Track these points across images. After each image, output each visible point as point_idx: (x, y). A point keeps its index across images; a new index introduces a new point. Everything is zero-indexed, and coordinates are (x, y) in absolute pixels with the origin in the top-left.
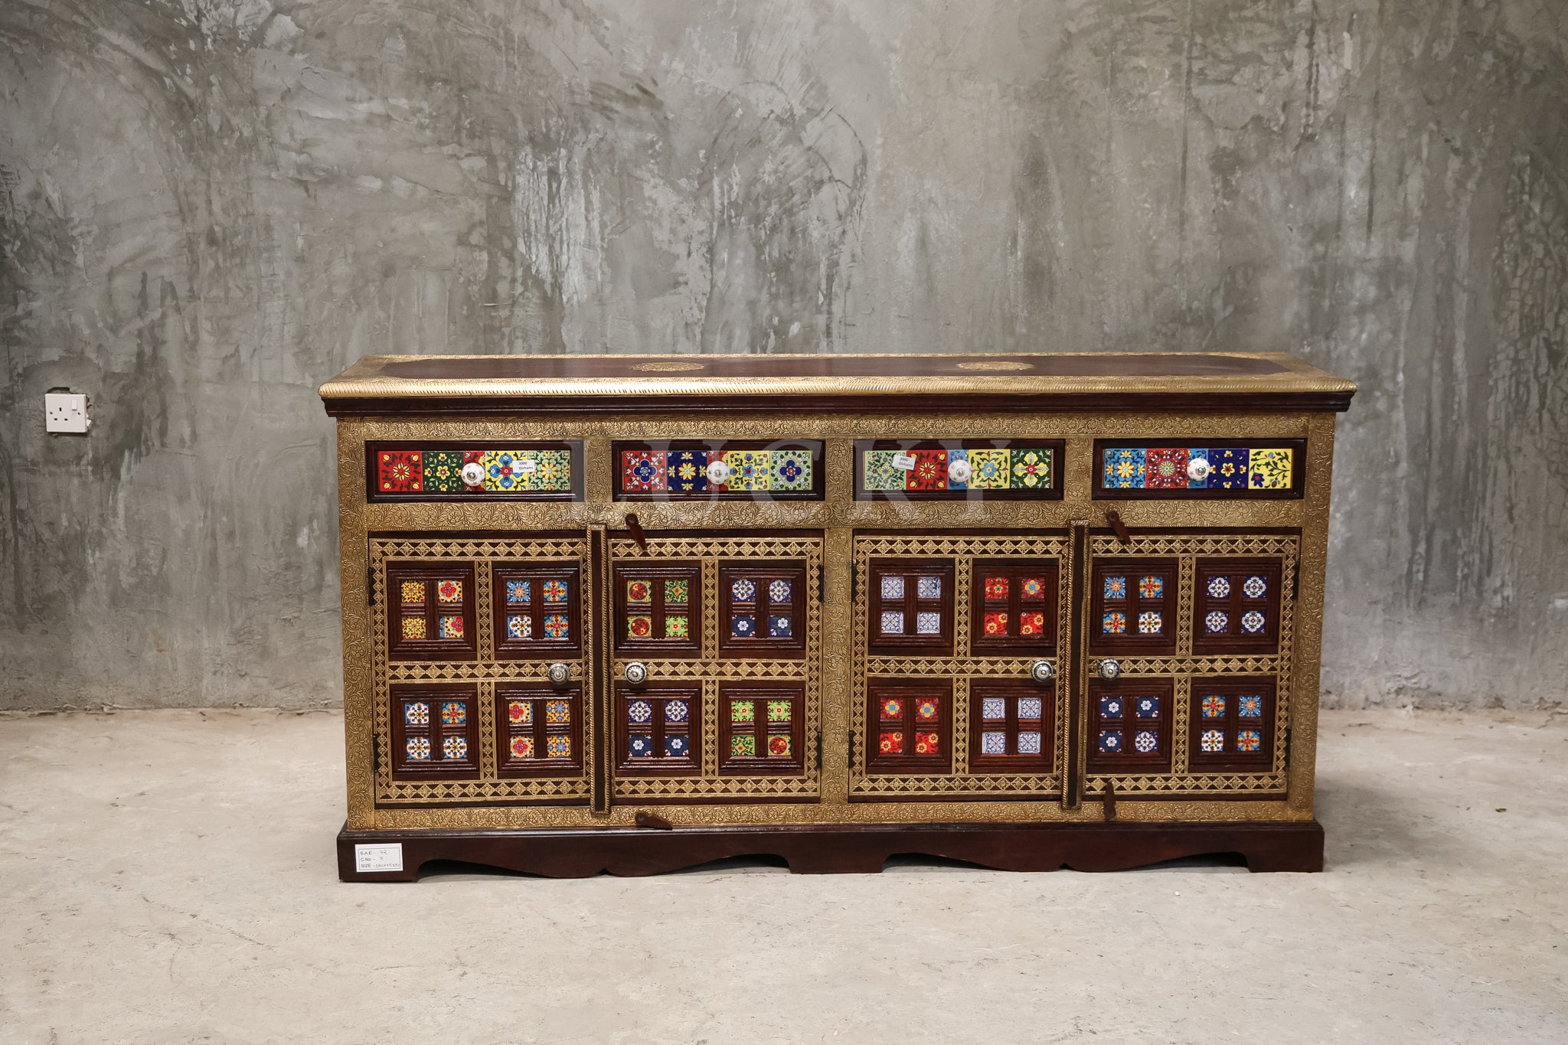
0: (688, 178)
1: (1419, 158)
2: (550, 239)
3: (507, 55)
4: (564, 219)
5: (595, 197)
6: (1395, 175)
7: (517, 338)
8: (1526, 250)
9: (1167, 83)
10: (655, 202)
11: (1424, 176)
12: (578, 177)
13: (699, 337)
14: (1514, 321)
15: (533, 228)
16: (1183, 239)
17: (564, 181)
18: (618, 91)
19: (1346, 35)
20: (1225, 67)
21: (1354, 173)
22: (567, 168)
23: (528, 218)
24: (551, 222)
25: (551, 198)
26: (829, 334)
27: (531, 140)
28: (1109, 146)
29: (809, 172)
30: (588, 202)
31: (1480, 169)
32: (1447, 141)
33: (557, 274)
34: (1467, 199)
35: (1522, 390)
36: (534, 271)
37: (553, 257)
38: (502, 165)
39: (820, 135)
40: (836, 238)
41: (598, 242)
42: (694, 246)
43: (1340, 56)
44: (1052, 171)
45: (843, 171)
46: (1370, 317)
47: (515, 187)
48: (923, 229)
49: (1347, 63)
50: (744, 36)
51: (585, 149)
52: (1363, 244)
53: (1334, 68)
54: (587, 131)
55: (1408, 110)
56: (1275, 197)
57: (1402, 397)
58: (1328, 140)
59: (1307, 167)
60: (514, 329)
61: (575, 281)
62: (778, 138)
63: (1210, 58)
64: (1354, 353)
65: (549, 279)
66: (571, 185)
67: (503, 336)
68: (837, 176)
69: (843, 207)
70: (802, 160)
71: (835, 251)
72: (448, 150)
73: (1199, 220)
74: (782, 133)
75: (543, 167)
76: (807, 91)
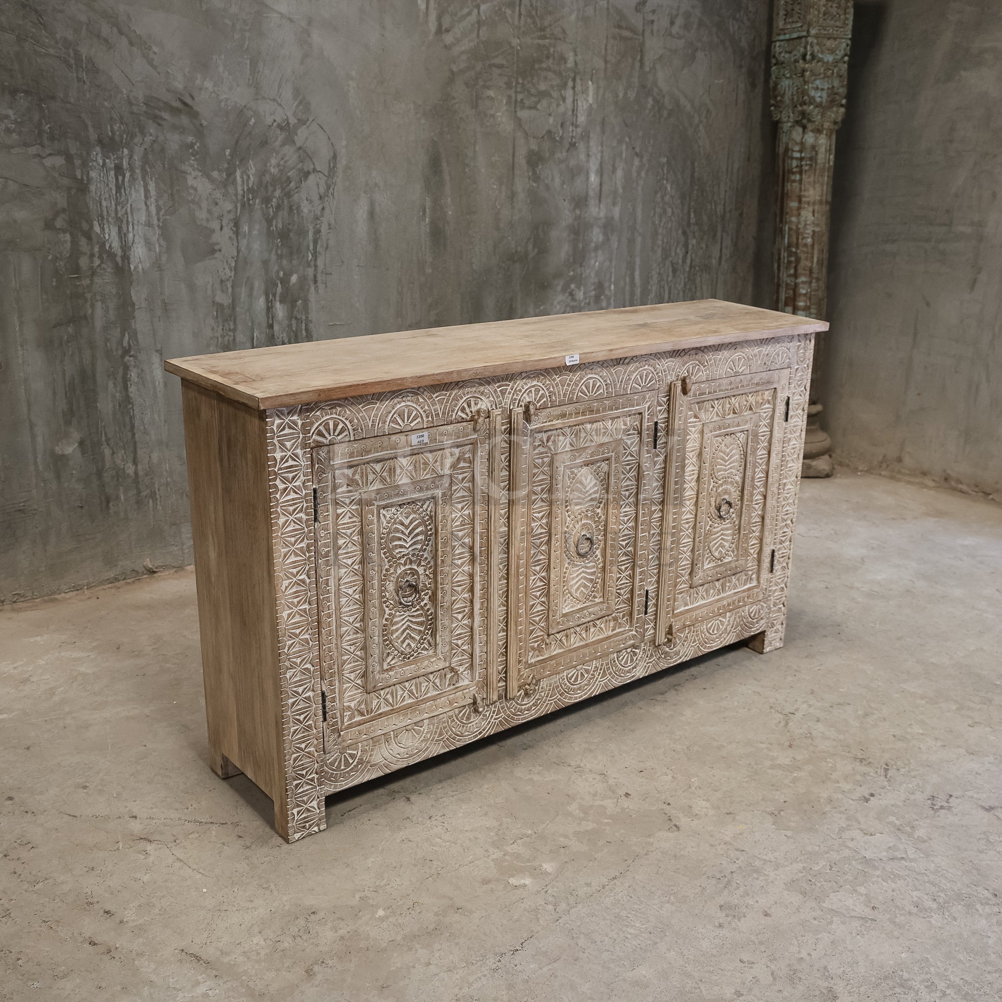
0: (219, 171)
1: (621, 158)
2: (119, 221)
3: (77, 72)
4: (129, 205)
5: (152, 187)
6: (611, 168)
7: (97, 301)
8: (665, 211)
9: (505, 108)
10: (196, 190)
11: (623, 169)
12: (138, 171)
13: (230, 290)
14: (659, 252)
15: (105, 213)
16: (513, 208)
17: (128, 175)
18: (166, 103)
19: (590, 83)
20: (533, 99)
21: (594, 166)
22: (129, 164)
23: (101, 205)
24: (119, 208)
25: (118, 188)
26: (315, 282)
27: (100, 142)
28: (475, 147)
29: (300, 166)
30: (147, 191)
31: (647, 166)
32: (633, 148)
33: (126, 248)
34: (641, 182)
35: (662, 290)
36: (107, 248)
37: (122, 236)
38: (78, 162)
39: (307, 139)
40: (319, 213)
41: (156, 222)
42: (224, 223)
43: (588, 95)
44: (444, 164)
45: (321, 165)
46: (600, 252)
47: (89, 180)
48: (372, 204)
49: (591, 100)
50: (254, 63)
51: (142, 149)
52: (597, 209)
53: (585, 102)
54: (143, 134)
55: (617, 129)
56: (557, 180)
57: (613, 298)
58: (581, 146)
59: (572, 163)
60: (95, 293)
61: (139, 252)
62: (279, 141)
63: (526, 93)
64: (593, 274)
65: (119, 253)
66: (133, 179)
67: (86, 301)
68: (318, 169)
69: (322, 190)
70: (295, 157)
71: (318, 222)
72: (33, 150)
73: (521, 195)
74: (281, 137)
75: (110, 164)
76: (298, 106)
